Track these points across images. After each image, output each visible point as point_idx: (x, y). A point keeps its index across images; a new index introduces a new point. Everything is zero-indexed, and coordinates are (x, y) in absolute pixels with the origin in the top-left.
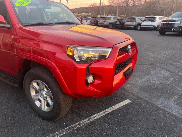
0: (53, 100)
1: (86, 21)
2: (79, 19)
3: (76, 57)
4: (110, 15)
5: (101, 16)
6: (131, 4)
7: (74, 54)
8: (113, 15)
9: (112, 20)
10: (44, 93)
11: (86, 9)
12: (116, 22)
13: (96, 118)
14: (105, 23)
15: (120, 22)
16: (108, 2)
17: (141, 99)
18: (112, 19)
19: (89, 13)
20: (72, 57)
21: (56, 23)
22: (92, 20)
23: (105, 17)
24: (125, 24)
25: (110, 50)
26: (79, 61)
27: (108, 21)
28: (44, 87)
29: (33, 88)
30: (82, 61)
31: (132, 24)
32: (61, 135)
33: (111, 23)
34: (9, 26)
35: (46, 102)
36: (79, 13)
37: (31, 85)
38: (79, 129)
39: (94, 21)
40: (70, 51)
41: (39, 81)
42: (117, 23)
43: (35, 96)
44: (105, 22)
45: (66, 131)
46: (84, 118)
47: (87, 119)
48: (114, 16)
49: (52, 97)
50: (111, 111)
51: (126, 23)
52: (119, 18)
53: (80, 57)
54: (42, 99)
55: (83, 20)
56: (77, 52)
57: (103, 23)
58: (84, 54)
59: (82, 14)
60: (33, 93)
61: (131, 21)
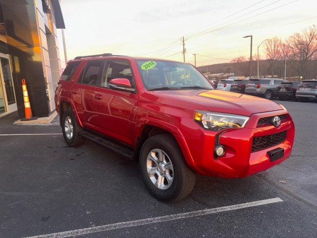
0: (173, 175)
1: (225, 86)
2: (211, 83)
3: (204, 123)
4: (270, 76)
5: (252, 78)
6: (312, 57)
7: (202, 120)
8: (275, 76)
9: (272, 85)
10: (163, 166)
11: (225, 66)
12: (280, 88)
13: (226, 210)
14: (258, 90)
15: (287, 89)
16: (266, 54)
17: (300, 200)
18: (272, 83)
19: (230, 72)
20: (200, 123)
21: (181, 88)
22: (234, 84)
23: (258, 80)
24: (297, 91)
25: (247, 119)
26: (207, 127)
27: (264, 87)
28: (164, 158)
29: (150, 160)
30: (211, 128)
31: (313, 92)
32: (179, 218)
33: (269, 90)
34: (133, 90)
35: (163, 178)
36: (212, 73)
37: (149, 156)
38: (202, 217)
39: (239, 87)
40: (198, 116)
41: (159, 151)
42: (281, 90)
43: (152, 170)
44: (258, 87)
45: (186, 215)
46: (210, 207)
47: (214, 209)
48: (278, 77)
49: (173, 170)
50: (248, 206)
51: (299, 90)
52: (285, 81)
53: (209, 124)
54: (159, 174)
55: (219, 84)
56: (205, 118)
57: (255, 90)
58: (214, 122)
59: (218, 75)
60: (149, 166)
61: (309, 87)
